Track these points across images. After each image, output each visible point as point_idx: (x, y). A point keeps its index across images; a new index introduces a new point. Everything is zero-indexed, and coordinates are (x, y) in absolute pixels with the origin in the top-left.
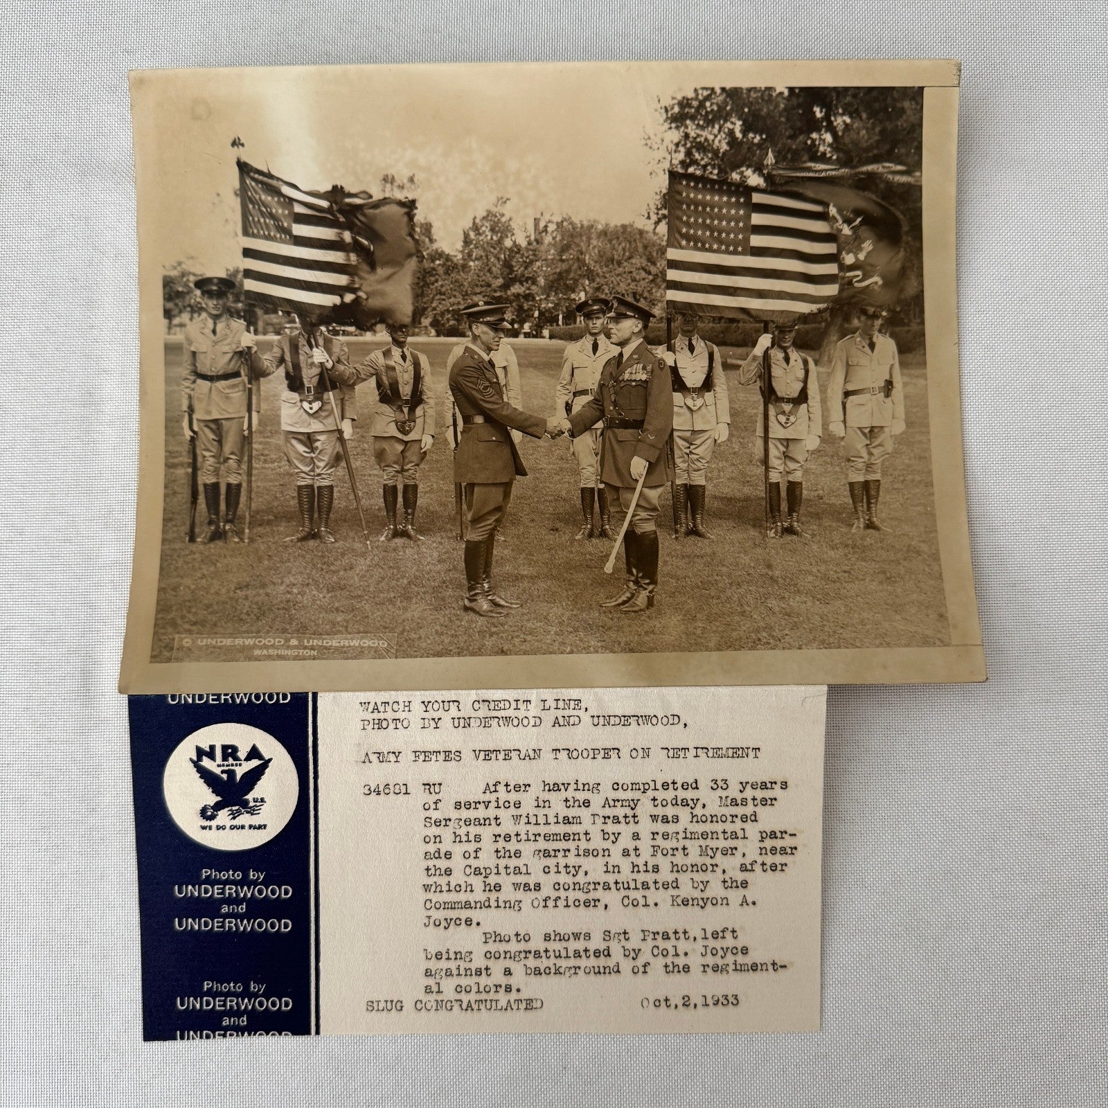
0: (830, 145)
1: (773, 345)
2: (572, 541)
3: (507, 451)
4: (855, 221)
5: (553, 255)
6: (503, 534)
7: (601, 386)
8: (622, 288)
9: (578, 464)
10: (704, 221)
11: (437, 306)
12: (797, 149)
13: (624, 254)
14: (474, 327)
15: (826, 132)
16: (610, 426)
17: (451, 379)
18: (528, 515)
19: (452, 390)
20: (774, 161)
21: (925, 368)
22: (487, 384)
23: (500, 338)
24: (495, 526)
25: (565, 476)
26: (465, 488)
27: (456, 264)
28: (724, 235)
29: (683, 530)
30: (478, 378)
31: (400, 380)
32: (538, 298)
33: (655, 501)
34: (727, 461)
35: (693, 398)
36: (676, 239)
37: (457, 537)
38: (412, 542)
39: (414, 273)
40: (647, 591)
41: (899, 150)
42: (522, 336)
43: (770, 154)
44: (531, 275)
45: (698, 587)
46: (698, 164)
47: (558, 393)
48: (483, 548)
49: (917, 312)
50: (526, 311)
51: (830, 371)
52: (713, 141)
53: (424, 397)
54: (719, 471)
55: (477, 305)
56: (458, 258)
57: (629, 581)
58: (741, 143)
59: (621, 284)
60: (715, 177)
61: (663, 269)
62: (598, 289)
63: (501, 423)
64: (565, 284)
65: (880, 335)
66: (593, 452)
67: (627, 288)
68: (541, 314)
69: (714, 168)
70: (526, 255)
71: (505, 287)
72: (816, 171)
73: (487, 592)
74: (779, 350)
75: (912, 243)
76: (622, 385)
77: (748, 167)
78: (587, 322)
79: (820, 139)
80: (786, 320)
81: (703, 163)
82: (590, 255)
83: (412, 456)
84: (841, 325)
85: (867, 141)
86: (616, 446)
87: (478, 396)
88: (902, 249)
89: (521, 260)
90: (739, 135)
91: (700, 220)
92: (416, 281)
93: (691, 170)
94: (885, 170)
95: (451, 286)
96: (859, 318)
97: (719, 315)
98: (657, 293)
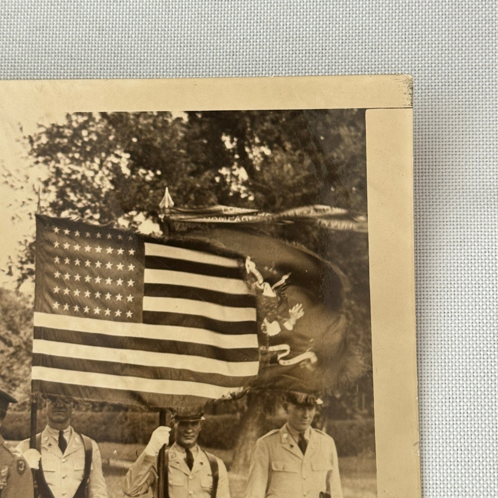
0: (245, 184)
1: (171, 443)
4: (280, 279)
10: (82, 279)
12: (202, 188)
15: (239, 167)
20: (172, 203)
21: (375, 477)
28: (108, 296)
36: (46, 301)
41: (335, 187)
43: (167, 194)
46: (74, 207)
49: (363, 399)
51: (247, 478)
52: (93, 178)
58: (130, 180)
60: (97, 223)
61: (28, 339)
65: (313, 431)
69: (94, 212)
72: (227, 216)
74: (179, 448)
75: (356, 308)
77: (139, 210)
79: (232, 175)
80: (189, 409)
81: (80, 205)
84: (263, 417)
85: (293, 178)
88: (343, 317)
90: (126, 171)
91: (77, 277)
93: (65, 214)
94: (319, 214)
96: (286, 408)
97: (101, 401)
98: (19, 371)
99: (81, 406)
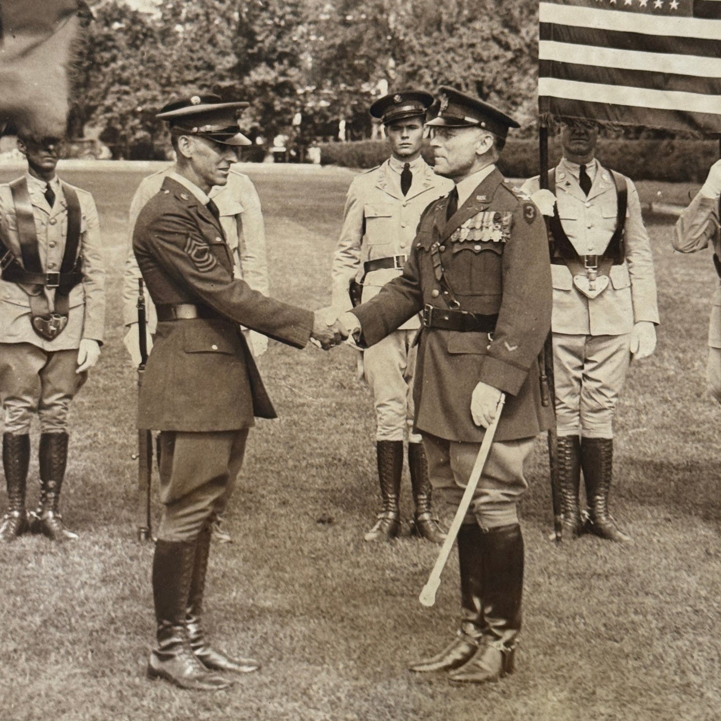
2: (359, 542)
3: (237, 371)
5: (330, 13)
6: (227, 529)
7: (417, 252)
8: (457, 73)
9: (372, 396)
11: (114, 104)
13: (459, 13)
14: (181, 142)
16: (433, 325)
17: (136, 237)
18: (276, 492)
19: (138, 257)
22: (204, 246)
23: (231, 162)
24: (214, 514)
25: (346, 418)
26: (158, 440)
27: (149, 29)
29: (570, 523)
30: (187, 236)
31: (41, 238)
32: (300, 91)
33: (518, 469)
34: (653, 393)
35: (588, 276)
37: (139, 533)
38: (53, 543)
39: (72, 46)
40: (501, 642)
42: (270, 159)
44: (288, 50)
45: (599, 635)
47: (336, 264)
48: (188, 557)
50: (279, 113)
53: (86, 271)
54: (639, 412)
55: (187, 103)
56: (154, 17)
57: (467, 621)
59: (455, 67)
61: (532, 40)
62: (412, 75)
63: (227, 320)
64: (351, 66)
66: (400, 374)
67: (465, 74)
68: (306, 118)
70: (279, 13)
71: (241, 70)
73: (194, 641)
76: (456, 250)
78: (392, 134)
82: (398, 14)
83: (60, 378)
86: (444, 364)
87: (187, 268)
89: (270, 22)
92: (77, 58)
95: (141, 68)
97: (637, 124)
98: (522, 84)
99: (609, 132)
